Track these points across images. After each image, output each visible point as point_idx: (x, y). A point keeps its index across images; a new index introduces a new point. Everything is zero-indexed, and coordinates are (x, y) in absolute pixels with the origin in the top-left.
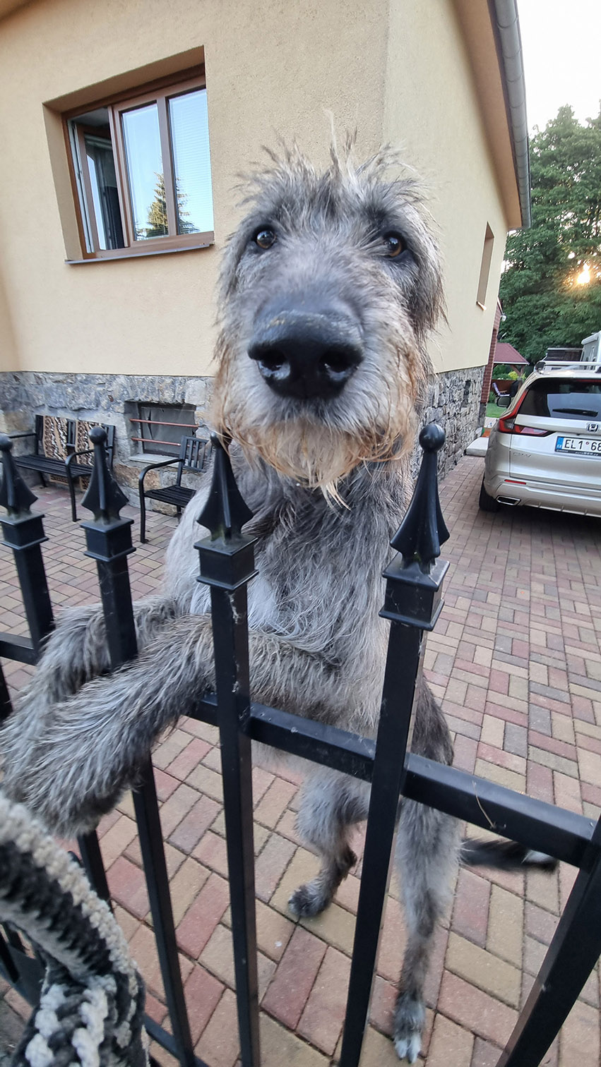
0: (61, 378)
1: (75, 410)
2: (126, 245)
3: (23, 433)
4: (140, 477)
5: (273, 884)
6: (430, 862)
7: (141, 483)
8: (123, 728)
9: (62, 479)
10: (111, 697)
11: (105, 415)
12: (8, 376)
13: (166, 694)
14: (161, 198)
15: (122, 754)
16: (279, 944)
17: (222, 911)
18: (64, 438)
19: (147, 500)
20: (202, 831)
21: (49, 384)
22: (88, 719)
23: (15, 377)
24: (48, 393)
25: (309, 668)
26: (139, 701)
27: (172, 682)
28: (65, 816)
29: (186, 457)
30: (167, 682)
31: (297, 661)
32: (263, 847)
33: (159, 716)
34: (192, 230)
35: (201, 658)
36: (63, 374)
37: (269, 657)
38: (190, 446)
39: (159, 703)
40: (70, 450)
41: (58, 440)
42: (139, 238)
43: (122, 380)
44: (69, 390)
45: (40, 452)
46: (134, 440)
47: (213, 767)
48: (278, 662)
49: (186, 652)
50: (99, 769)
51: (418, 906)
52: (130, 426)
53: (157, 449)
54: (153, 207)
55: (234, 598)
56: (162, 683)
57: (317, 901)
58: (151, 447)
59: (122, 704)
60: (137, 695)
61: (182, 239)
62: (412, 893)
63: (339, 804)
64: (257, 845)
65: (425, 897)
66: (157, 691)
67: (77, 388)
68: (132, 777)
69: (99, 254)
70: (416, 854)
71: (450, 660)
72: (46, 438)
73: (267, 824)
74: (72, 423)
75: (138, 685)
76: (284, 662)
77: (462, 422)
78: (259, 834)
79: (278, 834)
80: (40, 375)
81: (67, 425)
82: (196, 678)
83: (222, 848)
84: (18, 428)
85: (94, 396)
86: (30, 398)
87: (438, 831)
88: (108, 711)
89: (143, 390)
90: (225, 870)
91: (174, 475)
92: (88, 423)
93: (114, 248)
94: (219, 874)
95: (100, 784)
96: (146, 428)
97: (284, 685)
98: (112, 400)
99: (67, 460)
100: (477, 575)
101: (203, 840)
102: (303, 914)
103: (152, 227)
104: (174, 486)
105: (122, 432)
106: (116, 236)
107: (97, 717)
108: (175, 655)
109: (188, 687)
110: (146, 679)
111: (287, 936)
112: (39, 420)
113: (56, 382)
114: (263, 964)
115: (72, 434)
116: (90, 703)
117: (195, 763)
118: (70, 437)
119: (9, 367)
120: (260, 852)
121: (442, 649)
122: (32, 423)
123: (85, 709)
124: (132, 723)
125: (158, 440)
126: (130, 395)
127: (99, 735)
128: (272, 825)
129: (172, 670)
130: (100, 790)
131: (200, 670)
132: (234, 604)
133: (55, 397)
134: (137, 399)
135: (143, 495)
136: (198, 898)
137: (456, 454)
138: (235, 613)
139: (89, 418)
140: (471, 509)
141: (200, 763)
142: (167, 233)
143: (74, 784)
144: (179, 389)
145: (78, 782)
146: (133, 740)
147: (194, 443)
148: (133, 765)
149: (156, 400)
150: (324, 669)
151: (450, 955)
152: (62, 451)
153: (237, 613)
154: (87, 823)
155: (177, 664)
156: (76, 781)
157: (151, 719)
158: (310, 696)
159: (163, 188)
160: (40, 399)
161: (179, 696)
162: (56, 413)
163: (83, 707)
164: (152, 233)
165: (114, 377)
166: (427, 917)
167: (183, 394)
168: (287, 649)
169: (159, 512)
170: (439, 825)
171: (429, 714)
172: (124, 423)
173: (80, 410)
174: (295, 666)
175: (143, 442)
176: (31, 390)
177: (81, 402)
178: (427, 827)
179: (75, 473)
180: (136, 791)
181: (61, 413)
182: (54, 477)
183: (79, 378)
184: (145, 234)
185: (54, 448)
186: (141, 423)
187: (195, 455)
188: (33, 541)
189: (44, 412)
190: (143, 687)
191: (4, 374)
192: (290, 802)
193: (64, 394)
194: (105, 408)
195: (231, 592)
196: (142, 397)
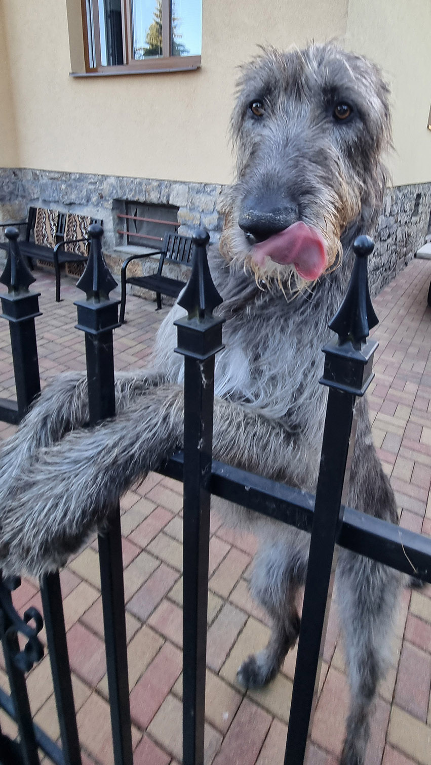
0: (56, 175)
1: (67, 204)
2: (125, 62)
3: (17, 222)
4: (123, 265)
5: (224, 655)
6: (375, 620)
7: (124, 271)
8: (98, 473)
9: (49, 263)
10: (91, 447)
11: (95, 210)
12: (7, 172)
13: (140, 447)
14: (159, 20)
15: (94, 496)
16: (226, 716)
17: (172, 681)
18: (54, 228)
19: (128, 286)
20: (159, 599)
21: (44, 180)
22: (68, 463)
23: (14, 173)
24: (43, 189)
25: (270, 436)
26: (116, 451)
27: (148, 437)
28: (35, 551)
29: (168, 250)
30: (143, 436)
31: (260, 429)
32: (217, 616)
33: (131, 466)
34: (183, 51)
35: (175, 419)
36: (58, 172)
37: (235, 423)
38: (172, 240)
39: (133, 455)
40: (59, 239)
41: (48, 229)
42: (137, 56)
43: (112, 180)
44: (63, 187)
45: (31, 239)
46: (119, 233)
47: (173, 535)
48: (242, 429)
49: (162, 412)
50: (72, 507)
51: (362, 664)
52: (117, 221)
53: (141, 241)
54: (151, 28)
55: (203, 366)
56: (138, 437)
57: (264, 671)
58: (136, 240)
59: (100, 453)
60: (115, 446)
61: (172, 60)
62: (355, 652)
63: (292, 564)
64: (210, 615)
65: (368, 654)
66: (132, 444)
67: (70, 185)
68: (100, 520)
69: (99, 69)
70: (362, 614)
71: (398, 440)
72: (37, 227)
73: (221, 593)
74: (63, 216)
75: (116, 437)
76: (247, 430)
77: (413, 230)
78: (213, 603)
79: (231, 603)
80: (38, 173)
81: (59, 216)
82: (169, 435)
83: (178, 616)
84: (12, 218)
85: (85, 193)
86: (26, 192)
87: (382, 591)
88: (86, 458)
89: (131, 190)
90: (179, 639)
91: (156, 266)
92: (78, 216)
93: (114, 64)
94: (173, 643)
95: (71, 521)
96: (132, 224)
97: (247, 451)
98: (102, 197)
99: (55, 248)
100: (423, 364)
101: (160, 608)
102: (251, 684)
103: (148, 47)
104: (155, 275)
105: (109, 226)
106: (117, 54)
107: (76, 462)
108: (153, 415)
109: (161, 444)
110: (124, 432)
111: (234, 708)
112: (33, 211)
113: (51, 179)
114: (210, 736)
115: (62, 225)
116: (72, 449)
117: (157, 532)
118: (60, 227)
119: (9, 164)
120: (213, 622)
121: (391, 429)
122: (25, 213)
123: (67, 455)
124: (107, 469)
125: (142, 234)
126: (119, 194)
127: (76, 477)
128: (225, 594)
129: (149, 427)
130: (71, 527)
131: (173, 429)
132: (203, 371)
133: (49, 192)
134: (125, 198)
135: (125, 281)
136: (150, 668)
137: (407, 256)
138: (204, 379)
139: (79, 212)
140: (420, 304)
141: (162, 530)
142: (161, 54)
143: (49, 519)
144: (164, 191)
145: (52, 517)
146: (106, 484)
147: (176, 238)
148: (104, 507)
149: (142, 199)
150: (284, 437)
151: (391, 729)
152: (51, 239)
153: (206, 379)
154: (54, 561)
155: (154, 421)
156: (50, 515)
157: (123, 468)
158: (272, 464)
159: (160, 11)
160: (36, 193)
161: (151, 451)
162: (49, 206)
163: (64, 452)
164: (148, 53)
165: (105, 177)
166: (369, 677)
167: (168, 196)
168: (251, 418)
169: (139, 297)
170: (383, 585)
171: (379, 482)
172: (111, 218)
173: (71, 204)
174: (258, 433)
175: (128, 236)
176: (27, 185)
177: (73, 197)
178: (373, 588)
179: (61, 259)
180: (101, 535)
181: (53, 207)
182: (42, 261)
183: (73, 177)
184: (142, 52)
185: (44, 236)
186: (127, 219)
187: (176, 248)
188: (27, 315)
189: (38, 205)
190: (120, 439)
191: (4, 170)
192: (243, 572)
193: (58, 190)
194: (95, 204)
195: (201, 361)
196: (130, 196)
